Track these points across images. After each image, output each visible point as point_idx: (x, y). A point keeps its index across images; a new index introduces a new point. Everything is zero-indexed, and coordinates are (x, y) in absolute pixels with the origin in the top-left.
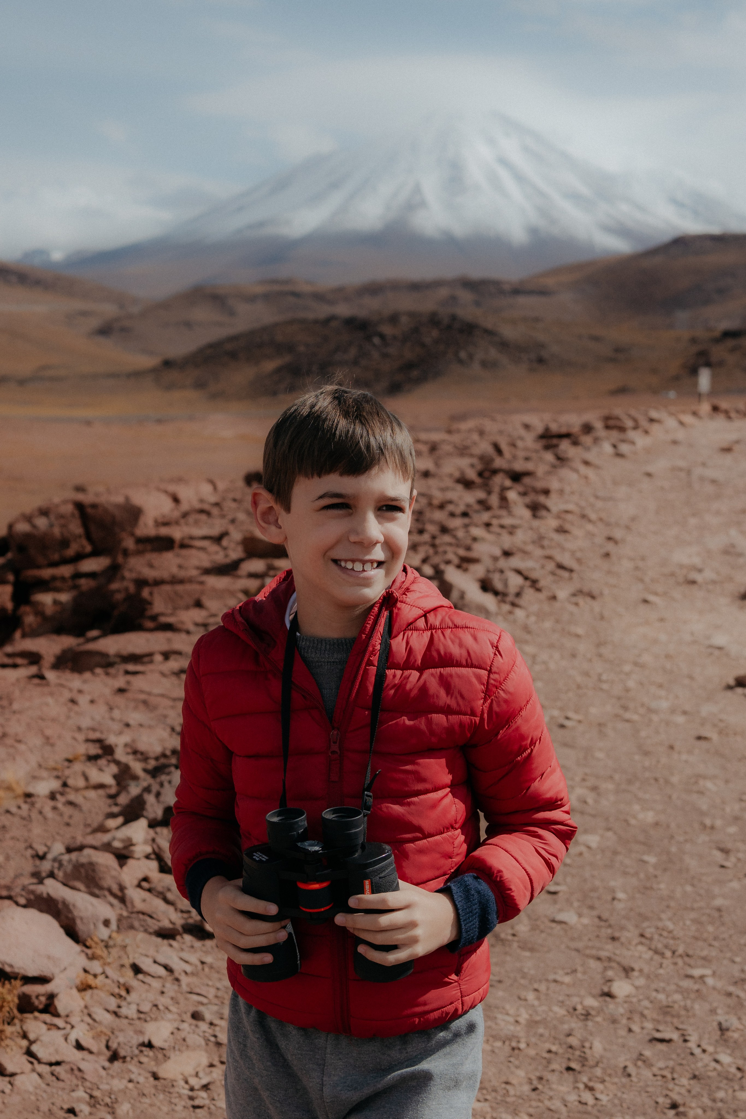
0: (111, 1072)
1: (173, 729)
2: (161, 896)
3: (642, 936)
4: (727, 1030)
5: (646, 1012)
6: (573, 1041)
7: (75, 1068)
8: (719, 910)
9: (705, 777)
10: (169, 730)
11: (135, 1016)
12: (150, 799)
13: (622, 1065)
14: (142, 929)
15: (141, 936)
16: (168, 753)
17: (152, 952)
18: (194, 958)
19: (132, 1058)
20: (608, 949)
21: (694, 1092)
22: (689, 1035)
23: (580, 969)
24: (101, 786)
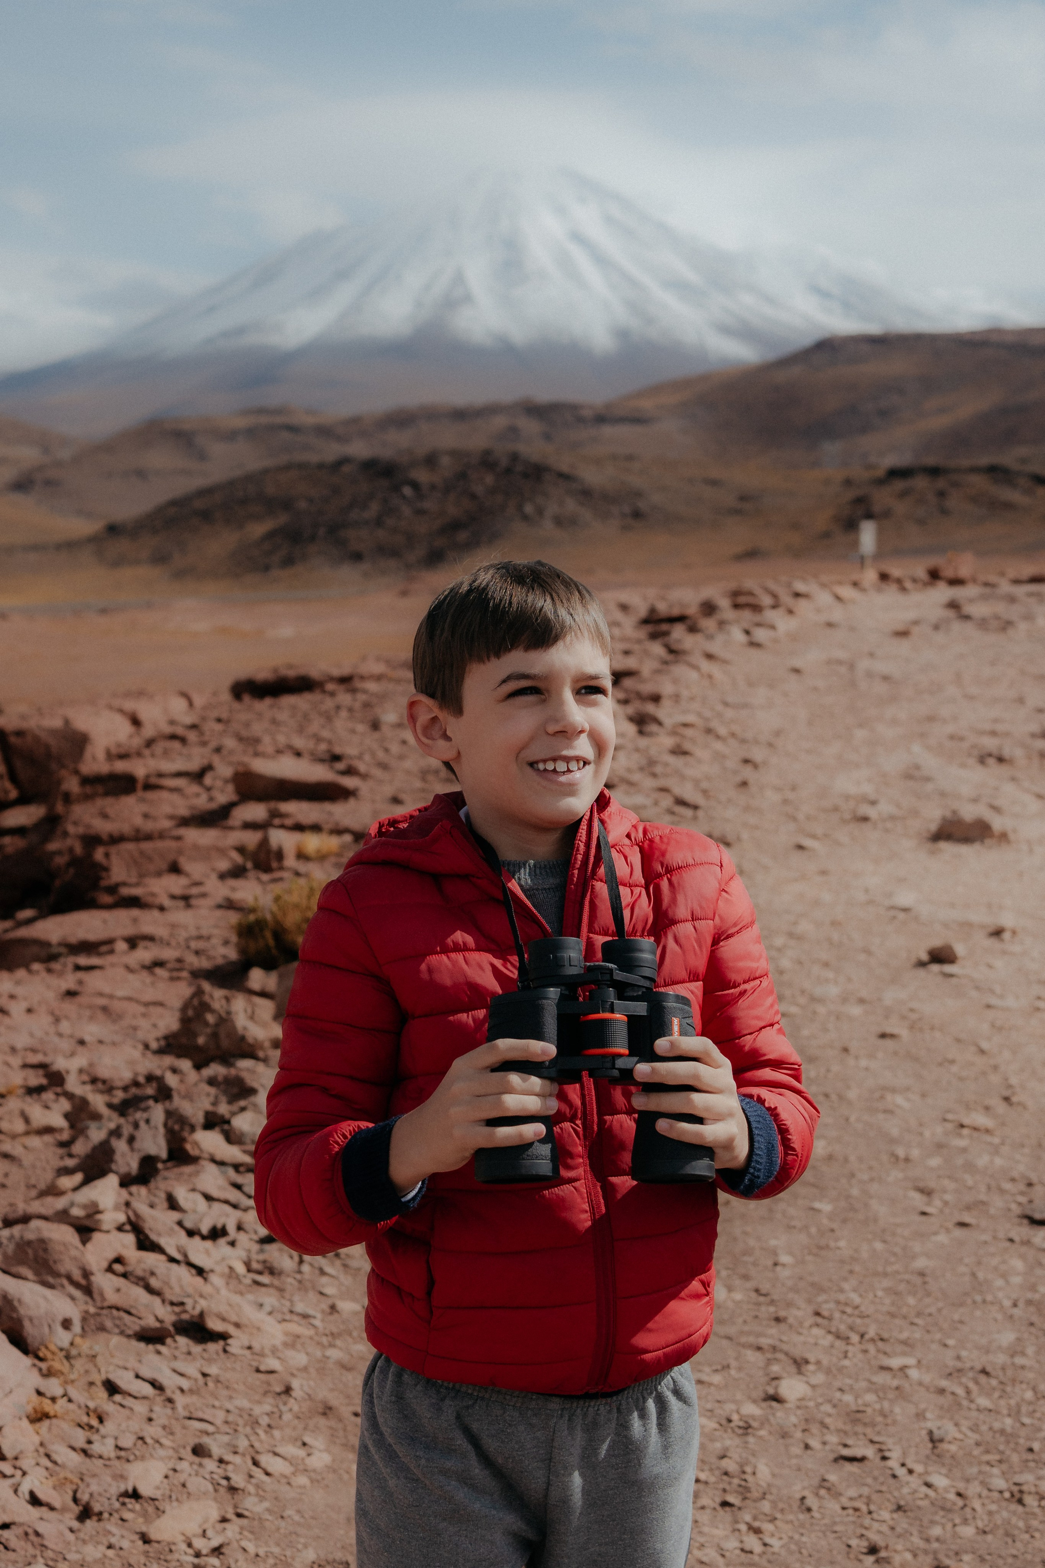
0: (82, 1535)
1: (147, 1046)
2: (141, 1283)
3: (818, 1314)
4: (941, 1440)
5: (828, 1420)
6: (729, 1465)
7: (30, 1531)
8: (922, 1274)
9: (894, 1090)
10: (140, 1047)
11: (113, 1455)
12: (120, 1146)
13: (798, 1496)
14: (117, 1331)
15: (116, 1340)
16: (141, 1079)
17: (132, 1363)
18: (192, 1370)
19: (111, 1514)
20: (771, 1335)
21: (899, 1530)
22: (889, 1450)
23: (734, 1364)
24: (48, 1130)
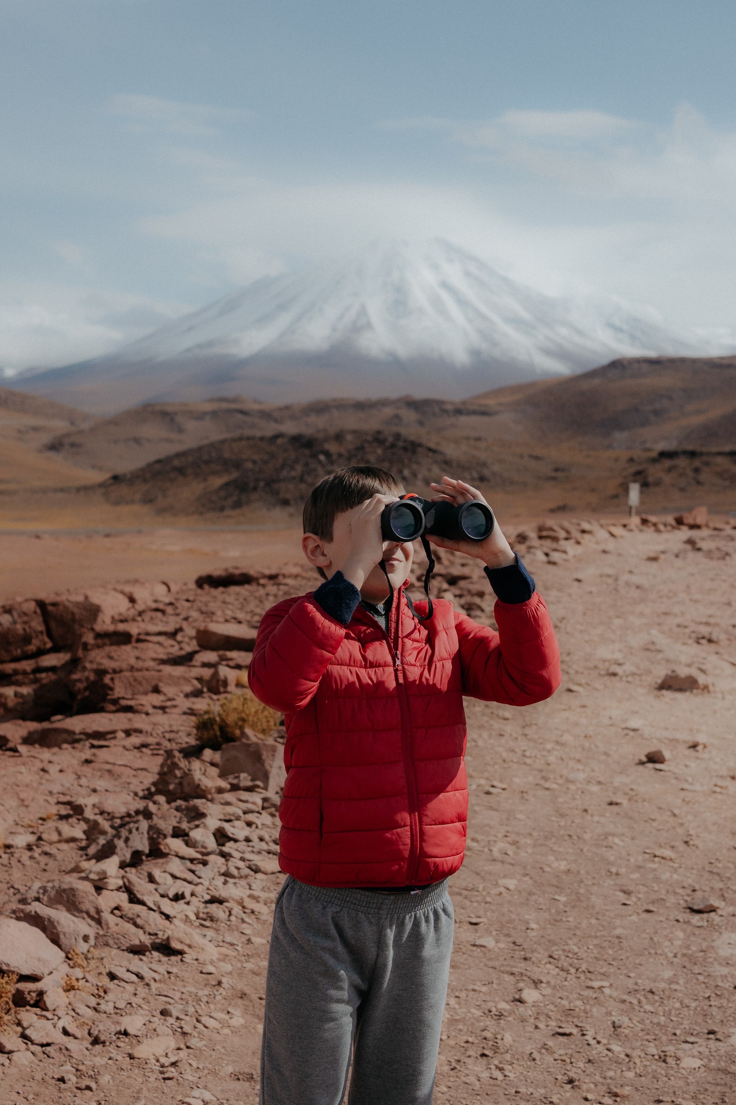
0: (93, 1052)
1: (136, 794)
2: (131, 922)
3: (551, 957)
4: (620, 1027)
5: (551, 1014)
6: (487, 1034)
7: (63, 1047)
8: (618, 937)
9: (613, 835)
10: (132, 794)
11: (112, 1012)
12: (120, 843)
13: (529, 1052)
14: (116, 946)
15: (115, 952)
16: (132, 813)
17: (125, 963)
18: (162, 969)
19: (111, 1043)
20: (521, 967)
21: (588, 1072)
22: (587, 1030)
23: (495, 981)
24: (73, 840)
